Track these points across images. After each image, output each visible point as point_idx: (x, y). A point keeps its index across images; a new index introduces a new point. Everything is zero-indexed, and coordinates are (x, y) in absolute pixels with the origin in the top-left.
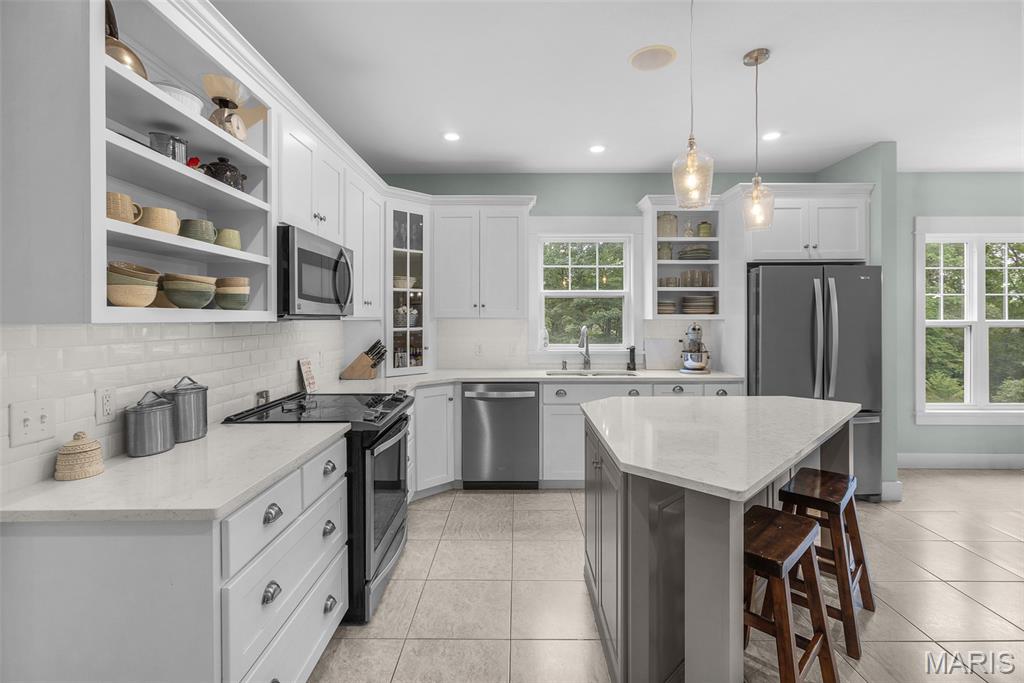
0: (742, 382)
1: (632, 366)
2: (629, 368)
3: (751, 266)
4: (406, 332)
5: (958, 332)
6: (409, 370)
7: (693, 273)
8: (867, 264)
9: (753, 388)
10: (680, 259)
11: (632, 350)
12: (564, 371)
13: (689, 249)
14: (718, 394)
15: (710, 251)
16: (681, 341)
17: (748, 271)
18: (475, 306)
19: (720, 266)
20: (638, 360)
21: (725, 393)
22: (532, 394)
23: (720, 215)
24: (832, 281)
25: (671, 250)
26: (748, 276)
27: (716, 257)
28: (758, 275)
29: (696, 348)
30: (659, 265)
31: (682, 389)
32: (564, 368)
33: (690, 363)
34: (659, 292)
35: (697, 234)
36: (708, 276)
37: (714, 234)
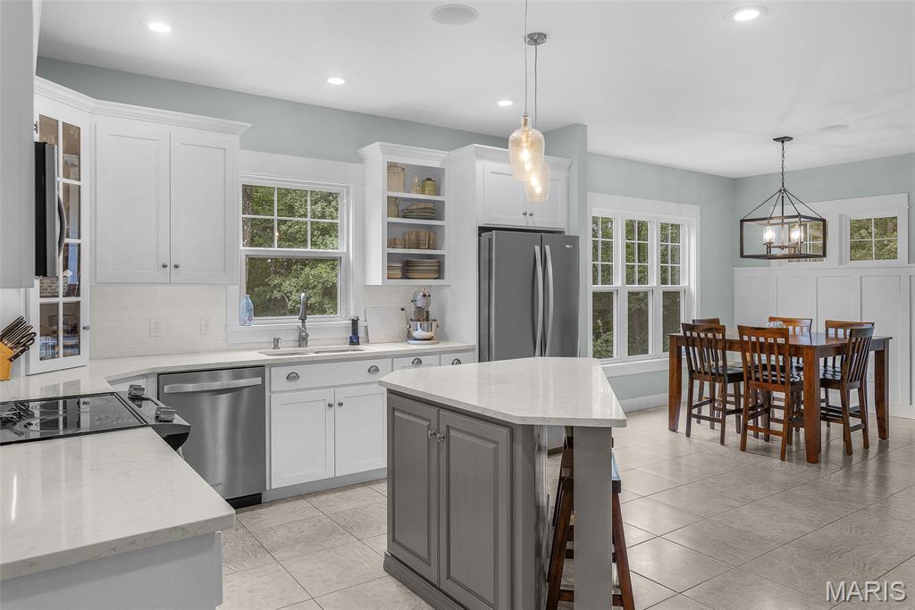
0: (473, 350)
1: (354, 340)
2: (352, 343)
3: (482, 230)
4: (57, 304)
5: (609, 296)
6: (62, 362)
7: (418, 236)
8: (567, 234)
9: (484, 354)
10: (404, 217)
11: (355, 323)
12: (276, 351)
13: (414, 207)
14: (453, 364)
15: (434, 211)
16: (403, 309)
17: (480, 235)
18: (164, 266)
19: (446, 227)
20: (361, 333)
21: (459, 362)
22: (258, 381)
23: (446, 172)
24: (547, 248)
25: (397, 206)
26: (479, 240)
27: (441, 218)
28: (490, 240)
29: (423, 316)
30: (388, 223)
31: (420, 362)
32: (276, 347)
33: (419, 333)
34: (388, 254)
35: (423, 192)
36: (432, 238)
37: (437, 193)
